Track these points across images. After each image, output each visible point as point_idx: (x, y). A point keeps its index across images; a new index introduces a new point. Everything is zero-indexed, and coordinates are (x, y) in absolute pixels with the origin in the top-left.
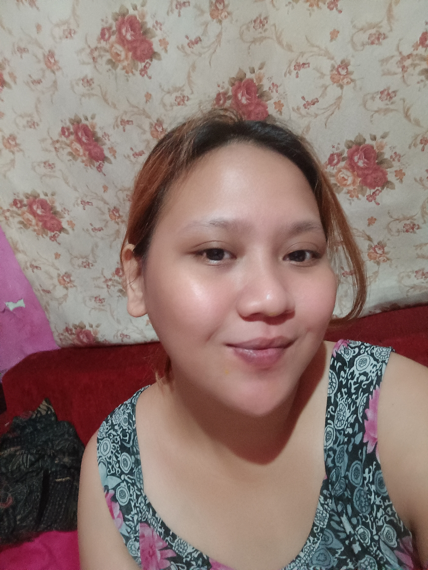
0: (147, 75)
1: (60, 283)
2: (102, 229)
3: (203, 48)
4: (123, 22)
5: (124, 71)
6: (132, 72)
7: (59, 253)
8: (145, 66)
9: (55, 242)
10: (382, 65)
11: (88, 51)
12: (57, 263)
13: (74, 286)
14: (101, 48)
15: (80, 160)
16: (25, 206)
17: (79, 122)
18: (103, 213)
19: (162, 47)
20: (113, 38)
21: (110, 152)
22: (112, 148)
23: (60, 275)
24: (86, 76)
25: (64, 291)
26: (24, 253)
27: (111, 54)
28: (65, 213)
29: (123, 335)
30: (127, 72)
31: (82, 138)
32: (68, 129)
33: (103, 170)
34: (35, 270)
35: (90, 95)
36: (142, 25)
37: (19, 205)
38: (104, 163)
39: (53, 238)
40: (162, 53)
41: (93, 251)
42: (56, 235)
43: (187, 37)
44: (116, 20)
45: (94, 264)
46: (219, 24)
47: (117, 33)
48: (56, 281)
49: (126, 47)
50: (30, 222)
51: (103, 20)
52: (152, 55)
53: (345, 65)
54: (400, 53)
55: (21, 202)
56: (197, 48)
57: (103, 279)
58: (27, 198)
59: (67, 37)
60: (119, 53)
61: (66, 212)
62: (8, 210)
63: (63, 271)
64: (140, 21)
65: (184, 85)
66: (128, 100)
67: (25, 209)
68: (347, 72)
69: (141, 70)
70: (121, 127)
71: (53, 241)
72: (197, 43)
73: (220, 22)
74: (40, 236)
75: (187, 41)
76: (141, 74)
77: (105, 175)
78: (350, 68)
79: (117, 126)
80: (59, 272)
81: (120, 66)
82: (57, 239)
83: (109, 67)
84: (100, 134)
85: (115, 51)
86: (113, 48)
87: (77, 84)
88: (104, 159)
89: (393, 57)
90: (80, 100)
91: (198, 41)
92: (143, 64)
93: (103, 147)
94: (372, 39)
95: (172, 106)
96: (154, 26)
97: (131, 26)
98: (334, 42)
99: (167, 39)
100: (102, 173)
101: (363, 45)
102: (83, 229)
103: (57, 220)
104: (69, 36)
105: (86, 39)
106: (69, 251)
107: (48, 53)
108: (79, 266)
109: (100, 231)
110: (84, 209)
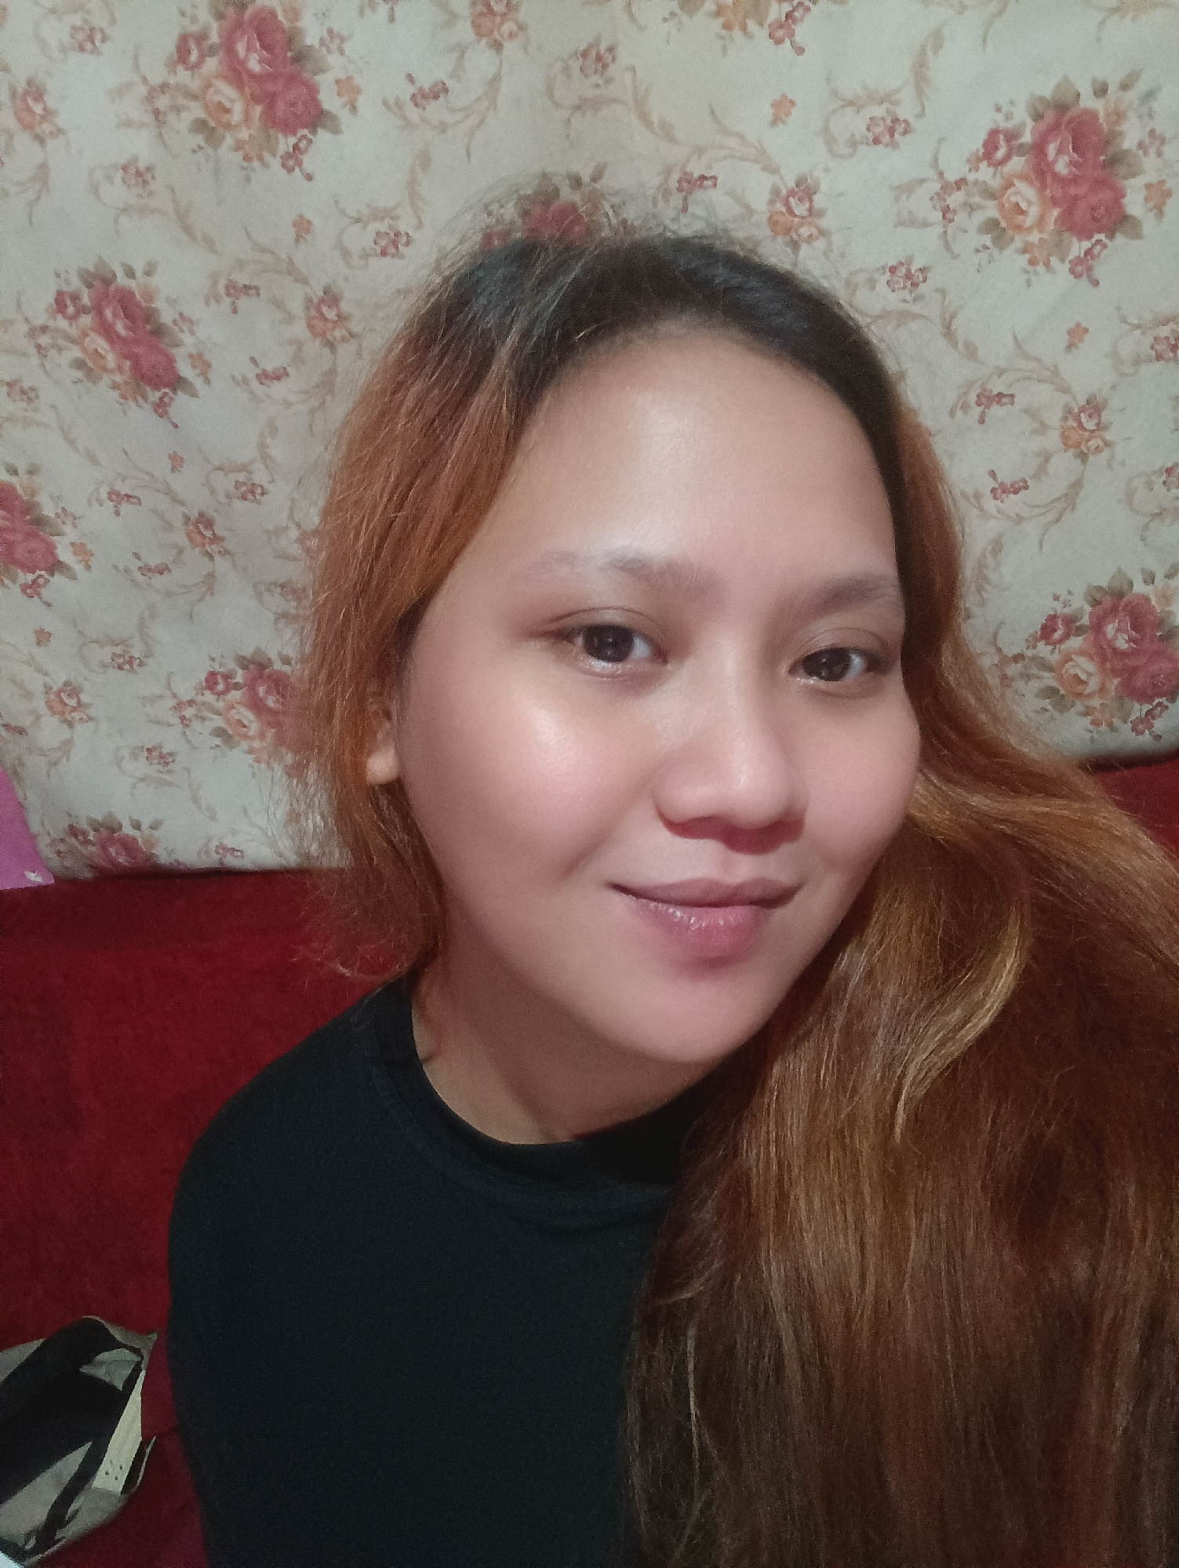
0: (301, 171)
1: (51, 708)
2: (167, 569)
3: (452, 110)
4: (239, 25)
5: (240, 154)
6: (261, 159)
7: (48, 629)
8: (296, 147)
9: (36, 598)
10: (897, 199)
11: (143, 90)
12: (39, 653)
13: (90, 719)
14: (177, 87)
15: (106, 380)
17: (108, 281)
18: (169, 527)
19: (345, 99)
20: (212, 64)
21: (194, 367)
22: (200, 356)
23: (51, 688)
24: (135, 160)
25: (65, 733)
27: (206, 106)
28: (64, 523)
29: (223, 849)
30: (246, 158)
31: (114, 324)
32: (75, 298)
33: (171, 411)
35: (143, 211)
36: (292, 38)
38: (175, 393)
39: (32, 590)
40: (344, 115)
41: (142, 627)
42: (41, 581)
43: (410, 79)
44: (220, 16)
45: (145, 660)
46: (493, 52)
47: (222, 52)
48: (40, 704)
49: (247, 88)
51: (183, 14)
52: (316, 118)
53: (805, 189)
54: (941, 174)
56: (435, 110)
57: (173, 702)
59: (82, 49)
60: (228, 105)
61: (69, 521)
63: (59, 678)
64: (286, 24)
65: (398, 205)
66: (248, 234)
68: (810, 210)
69: (287, 156)
70: (227, 301)
71: (29, 595)
72: (436, 97)
73: (497, 46)
75: (412, 90)
76: (284, 166)
77: (176, 426)
78: (819, 200)
79: (218, 299)
80: (48, 679)
81: (229, 140)
82: (43, 591)
83: (199, 139)
84: (167, 316)
85: (217, 98)
86: (211, 91)
87: (110, 179)
88: (177, 383)
89: (923, 181)
90: (116, 221)
91: (438, 91)
92: (292, 140)
93: (174, 351)
94: (878, 130)
95: (365, 255)
96: (322, 42)
97: (261, 37)
98: (781, 126)
99: (358, 80)
100: (169, 418)
101: (853, 144)
102: (115, 567)
103: (43, 540)
104: (89, 46)
105: (136, 58)
106: (75, 625)
107: (24, 85)
108: (104, 666)
109: (161, 573)
110: (117, 513)
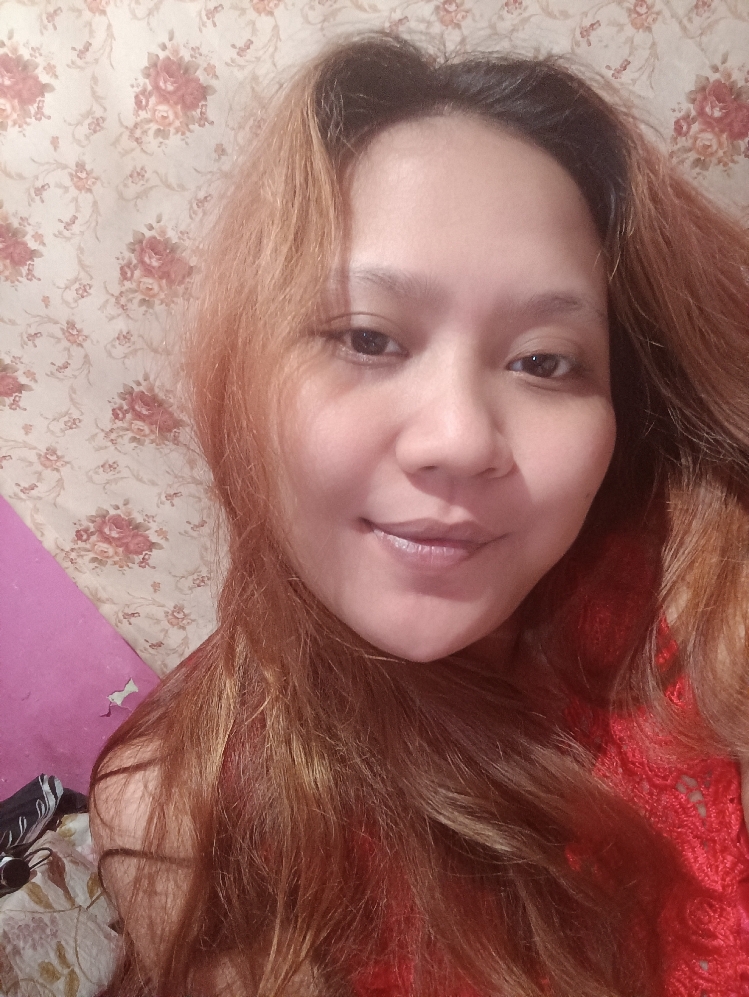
1: (171, 623)
2: (205, 522)
4: (142, 250)
5: (164, 305)
6: (173, 302)
7: (158, 581)
8: (186, 288)
9: (147, 567)
11: (114, 300)
12: (158, 597)
14: (127, 291)
15: (147, 441)
16: (93, 534)
17: (131, 392)
18: (199, 499)
20: (137, 273)
23: (168, 613)
24: (121, 331)
25: (182, 634)
26: (111, 601)
27: (142, 292)
28: (149, 522)
30: (167, 305)
31: (141, 411)
32: (121, 408)
33: (179, 438)
34: (132, 620)
35: (134, 353)
36: (166, 243)
37: (85, 537)
38: (179, 429)
39: (144, 563)
41: (203, 557)
42: (147, 557)
44: (133, 251)
47: (140, 265)
48: (165, 624)
49: (156, 276)
50: (106, 555)
51: (118, 259)
52: (190, 271)
55: (86, 531)
58: (93, 522)
59: (83, 297)
60: (150, 287)
61: (150, 520)
62: (72, 550)
63: (170, 606)
64: (162, 239)
67: (94, 538)
69: (184, 294)
71: (144, 567)
74: (126, 568)
76: (184, 299)
77: (184, 446)
80: (166, 609)
81: (157, 302)
82: (149, 561)
83: (144, 308)
84: (162, 395)
85: (145, 286)
86: (141, 285)
87: (114, 346)
90: (124, 363)
92: (183, 286)
93: (170, 409)
96: (179, 238)
97: (154, 250)
100: (181, 444)
102: (180, 533)
103: (141, 535)
104: (85, 294)
105: (106, 288)
106: (170, 573)
107: (66, 325)
108: (191, 589)
109: (203, 526)
110: (173, 505)
